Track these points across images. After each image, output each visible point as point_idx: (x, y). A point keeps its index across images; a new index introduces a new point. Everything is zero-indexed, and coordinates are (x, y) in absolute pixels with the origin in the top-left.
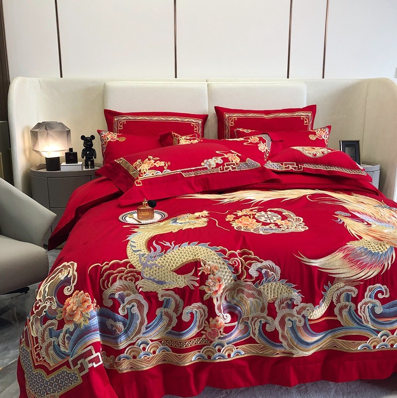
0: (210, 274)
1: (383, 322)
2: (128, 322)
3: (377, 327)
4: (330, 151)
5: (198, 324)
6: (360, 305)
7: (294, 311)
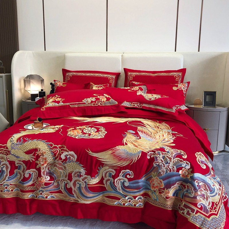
1: (129, 191)
3: (125, 193)
4: (160, 97)
5: (33, 179)
6: (116, 180)
7: (81, 179)
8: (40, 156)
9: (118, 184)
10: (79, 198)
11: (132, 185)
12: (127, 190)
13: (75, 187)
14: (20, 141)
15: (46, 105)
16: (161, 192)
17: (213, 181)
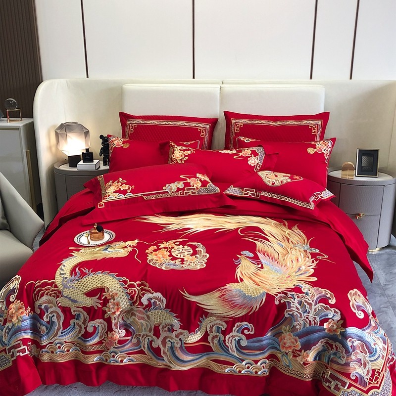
0: (111, 299)
1: (247, 353)
2: (49, 327)
3: (242, 356)
5: (99, 334)
6: (227, 337)
7: (173, 335)
8: (109, 299)
9: (231, 343)
10: (171, 363)
11: (252, 345)
12: (245, 352)
13: (165, 347)
14: (76, 274)
15: (105, 198)
16: (296, 355)
17: (374, 338)
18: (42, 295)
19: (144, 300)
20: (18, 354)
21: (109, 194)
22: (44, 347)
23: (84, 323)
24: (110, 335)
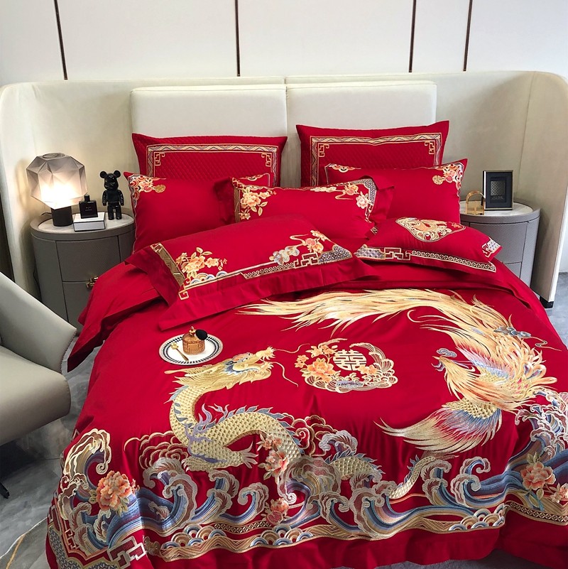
0: (271, 450)
1: (481, 500)
2: (174, 506)
3: (473, 506)
4: (449, 231)
5: (257, 505)
6: (453, 481)
7: (372, 490)
8: (269, 450)
9: (458, 490)
10: (370, 531)
11: (487, 487)
12: (478, 498)
13: (359, 509)
14: (205, 418)
15: (187, 282)
16: (550, 492)
18: (156, 458)
19: (324, 445)
20: (132, 558)
21: (192, 275)
22: (169, 538)
23: (231, 491)
24: (274, 504)
